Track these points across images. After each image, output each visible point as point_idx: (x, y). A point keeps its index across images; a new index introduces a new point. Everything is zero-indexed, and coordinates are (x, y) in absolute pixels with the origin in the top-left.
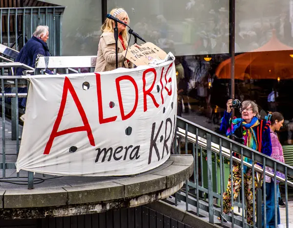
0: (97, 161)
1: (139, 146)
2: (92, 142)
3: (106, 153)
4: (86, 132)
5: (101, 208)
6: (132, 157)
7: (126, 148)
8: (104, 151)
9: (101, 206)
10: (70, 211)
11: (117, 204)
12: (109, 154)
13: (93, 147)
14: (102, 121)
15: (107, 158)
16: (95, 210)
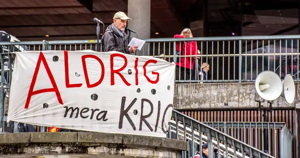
0: (65, 116)
1: (107, 111)
2: (61, 101)
3: (73, 111)
4: (54, 93)
5: (61, 150)
6: (99, 118)
7: (92, 110)
8: (71, 110)
9: (61, 148)
10: (36, 150)
11: (75, 148)
12: (76, 112)
13: (61, 105)
14: (68, 85)
15: (74, 115)
16: (56, 150)
